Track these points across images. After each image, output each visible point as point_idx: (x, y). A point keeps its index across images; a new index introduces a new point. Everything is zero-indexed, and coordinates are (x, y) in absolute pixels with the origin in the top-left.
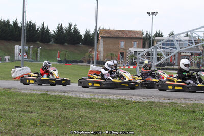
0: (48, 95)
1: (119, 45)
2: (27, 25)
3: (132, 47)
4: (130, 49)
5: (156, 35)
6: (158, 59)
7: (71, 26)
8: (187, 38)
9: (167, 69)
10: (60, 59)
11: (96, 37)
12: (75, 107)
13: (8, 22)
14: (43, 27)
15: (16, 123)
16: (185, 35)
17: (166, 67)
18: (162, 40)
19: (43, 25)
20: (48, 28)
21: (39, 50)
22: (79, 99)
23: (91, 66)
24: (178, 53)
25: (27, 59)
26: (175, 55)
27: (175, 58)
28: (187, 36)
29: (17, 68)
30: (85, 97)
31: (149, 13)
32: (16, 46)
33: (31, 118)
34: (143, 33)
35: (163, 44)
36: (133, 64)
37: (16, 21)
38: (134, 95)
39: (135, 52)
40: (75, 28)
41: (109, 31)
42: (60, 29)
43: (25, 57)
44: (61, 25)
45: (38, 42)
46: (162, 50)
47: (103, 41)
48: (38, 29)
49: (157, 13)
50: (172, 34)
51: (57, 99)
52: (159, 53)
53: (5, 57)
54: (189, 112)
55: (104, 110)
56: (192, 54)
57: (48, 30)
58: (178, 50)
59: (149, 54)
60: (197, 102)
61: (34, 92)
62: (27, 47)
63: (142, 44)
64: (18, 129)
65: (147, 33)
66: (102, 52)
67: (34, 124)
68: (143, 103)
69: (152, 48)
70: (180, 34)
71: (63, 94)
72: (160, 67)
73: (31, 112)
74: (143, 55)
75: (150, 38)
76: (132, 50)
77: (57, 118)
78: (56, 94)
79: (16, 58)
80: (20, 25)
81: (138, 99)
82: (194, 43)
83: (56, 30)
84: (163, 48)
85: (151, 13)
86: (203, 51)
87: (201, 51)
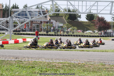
5: (13, 7)
6: (15, 26)
8: (38, 10)
9: (21, 34)
16: (36, 7)
17: (21, 32)
18: (18, 11)
24: (31, 21)
26: (28, 23)
27: (28, 25)
28: (38, 8)
34: (3, 7)
35: (19, 14)
46: (18, 19)
50: (26, 6)
52: (16, 22)
54: (30, 68)
56: (41, 22)
58: (30, 19)
59: (7, 22)
60: (37, 60)
63: (2, 14)
65: (6, 6)
69: (9, 17)
70: (33, 6)
72: (17, 33)
74: (3, 23)
75: (8, 10)
84: (18, 18)
86: (50, 19)
87: (48, 20)
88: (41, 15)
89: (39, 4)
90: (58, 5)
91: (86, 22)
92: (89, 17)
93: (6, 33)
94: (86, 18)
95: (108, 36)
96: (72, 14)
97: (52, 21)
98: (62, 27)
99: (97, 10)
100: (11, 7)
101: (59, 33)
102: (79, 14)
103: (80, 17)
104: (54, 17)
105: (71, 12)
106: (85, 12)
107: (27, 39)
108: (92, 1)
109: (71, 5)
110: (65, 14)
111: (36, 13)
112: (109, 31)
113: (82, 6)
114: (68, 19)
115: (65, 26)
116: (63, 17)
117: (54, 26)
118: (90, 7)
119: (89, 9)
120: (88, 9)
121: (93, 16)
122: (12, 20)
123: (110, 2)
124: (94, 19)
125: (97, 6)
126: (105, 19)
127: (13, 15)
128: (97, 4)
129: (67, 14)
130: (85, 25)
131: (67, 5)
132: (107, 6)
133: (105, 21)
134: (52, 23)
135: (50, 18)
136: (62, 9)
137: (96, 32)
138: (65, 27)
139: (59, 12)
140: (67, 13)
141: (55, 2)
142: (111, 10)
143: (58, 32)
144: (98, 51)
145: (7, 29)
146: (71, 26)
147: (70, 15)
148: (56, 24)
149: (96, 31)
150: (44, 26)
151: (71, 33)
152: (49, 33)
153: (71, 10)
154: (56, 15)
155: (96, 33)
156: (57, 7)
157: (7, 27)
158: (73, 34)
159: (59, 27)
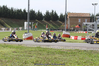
0: (40, 48)
1: (78, 21)
2: (31, 11)
3: (84, 22)
4: (83, 23)
5: (97, 15)
6: (98, 28)
7: (53, 11)
10: (47, 28)
11: (66, 17)
12: (53, 53)
13: (21, 10)
14: (39, 12)
15: (24, 62)
19: (39, 11)
20: (41, 12)
21: (37, 24)
22: (56, 49)
23: (63, 32)
25: (31, 29)
29: (25, 34)
30: (59, 48)
31: (93, 4)
32: (25, 22)
33: (31, 59)
34: (90, 15)
36: (85, 30)
37: (25, 10)
38: (83, 47)
39: (86, 24)
40: (55, 12)
41: (73, 14)
42: (47, 13)
43: (29, 28)
44: (48, 11)
45: (36, 20)
47: (70, 19)
48: (36, 13)
49: (97, 4)
51: (44, 50)
53: (20, 28)
55: (68, 55)
57: (41, 14)
59: (93, 25)
61: (34, 46)
62: (31, 23)
63: (90, 20)
64: (24, 65)
65: (92, 15)
66: (69, 24)
67: (32, 62)
68: (87, 51)
69: (95, 22)
71: (48, 47)
73: (32, 56)
74: (90, 26)
75: (94, 17)
76: (85, 23)
77: (44, 59)
78: (44, 47)
79: (25, 28)
80: (27, 11)
81: (85, 49)
83: (45, 14)
85: (94, 4)
93: (93, 32)
100: (95, 15)
122: (97, 24)
127: (97, 21)
145: (93, 29)
157: (93, 28)
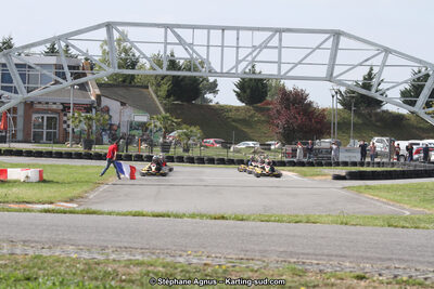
8: (52, 60)
24: (24, 103)
26: (14, 110)
27: (14, 119)
28: (52, 51)
50: (6, 46)
54: (17, 280)
56: (66, 107)
58: (23, 95)
60: (45, 253)
70: (33, 45)
82: (68, 75)
86: (98, 97)
87: (93, 98)
88: (65, 78)
89: (59, 38)
90: (132, 43)
91: (237, 109)
92: (248, 91)
94: (238, 95)
95: (320, 164)
96: (185, 77)
97: (105, 102)
98: (143, 126)
99: (279, 63)
101: (133, 150)
102: (211, 79)
103: (213, 88)
104: (116, 89)
105: (179, 69)
106: (234, 71)
107: (9, 170)
108: (258, 29)
109: (181, 42)
110: (156, 76)
111: (45, 72)
112: (325, 143)
113: (222, 46)
114: (168, 96)
115: (158, 124)
116: (150, 89)
117: (115, 121)
118: (250, 50)
119: (250, 58)
120: (244, 59)
121: (265, 86)
123: (327, 35)
124: (268, 98)
125: (280, 48)
126: (309, 99)
128: (280, 40)
129: (163, 77)
130: (234, 121)
131: (166, 43)
132: (318, 48)
133: (310, 104)
134: (107, 110)
135: (98, 91)
136: (146, 58)
137: (272, 147)
138: (155, 126)
139: (133, 68)
140: (164, 72)
141: (117, 30)
142: (332, 64)
143: (127, 144)
144: (278, 221)
146: (178, 124)
147: (176, 81)
148: (123, 115)
149: (275, 145)
150: (75, 122)
151: (180, 151)
152: (96, 149)
153: (182, 62)
154: (124, 81)
155: (275, 151)
156: (126, 51)
158: (186, 155)
159: (132, 126)
